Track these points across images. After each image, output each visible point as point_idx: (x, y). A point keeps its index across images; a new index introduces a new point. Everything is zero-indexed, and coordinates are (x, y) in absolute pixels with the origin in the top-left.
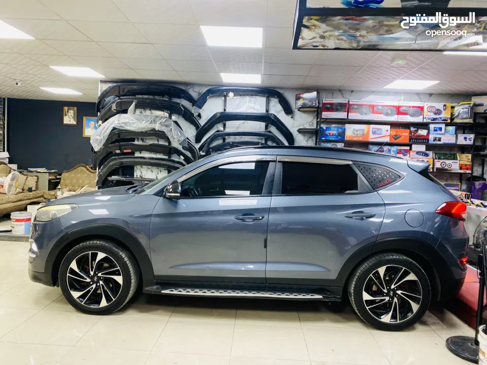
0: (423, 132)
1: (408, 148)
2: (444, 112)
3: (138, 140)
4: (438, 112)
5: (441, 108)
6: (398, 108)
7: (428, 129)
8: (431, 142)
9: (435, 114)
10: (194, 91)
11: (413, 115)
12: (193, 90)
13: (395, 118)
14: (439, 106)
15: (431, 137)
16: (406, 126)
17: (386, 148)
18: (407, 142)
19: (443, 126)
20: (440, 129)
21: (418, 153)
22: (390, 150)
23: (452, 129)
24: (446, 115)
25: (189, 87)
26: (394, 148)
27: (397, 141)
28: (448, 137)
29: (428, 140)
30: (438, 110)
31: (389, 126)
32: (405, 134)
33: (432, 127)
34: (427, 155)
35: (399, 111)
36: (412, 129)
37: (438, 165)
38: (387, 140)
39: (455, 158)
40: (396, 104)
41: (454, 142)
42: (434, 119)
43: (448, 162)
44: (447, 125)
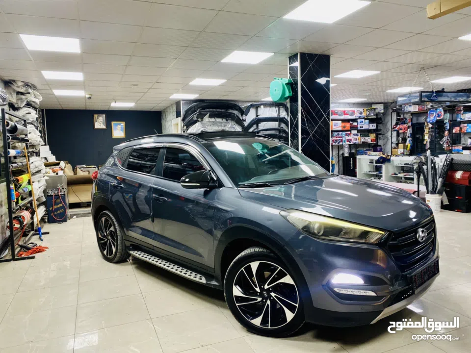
0: (355, 124)
1: (349, 132)
2: (363, 113)
4: (361, 113)
5: (362, 111)
6: (345, 111)
7: (357, 122)
8: (359, 128)
9: (360, 114)
11: (351, 115)
13: (343, 117)
14: (361, 110)
15: (359, 126)
16: (348, 121)
17: (340, 133)
18: (349, 129)
19: (363, 120)
20: (362, 122)
21: (354, 134)
22: (342, 134)
23: (367, 121)
24: (364, 114)
26: (344, 133)
27: (345, 129)
28: (366, 125)
29: (357, 127)
30: (361, 112)
31: (341, 122)
32: (348, 125)
33: (359, 120)
34: (357, 135)
35: (345, 113)
36: (351, 122)
37: (363, 140)
38: (340, 129)
39: (369, 136)
40: (343, 109)
41: (368, 128)
42: (360, 117)
43: (366, 138)
44: (365, 119)
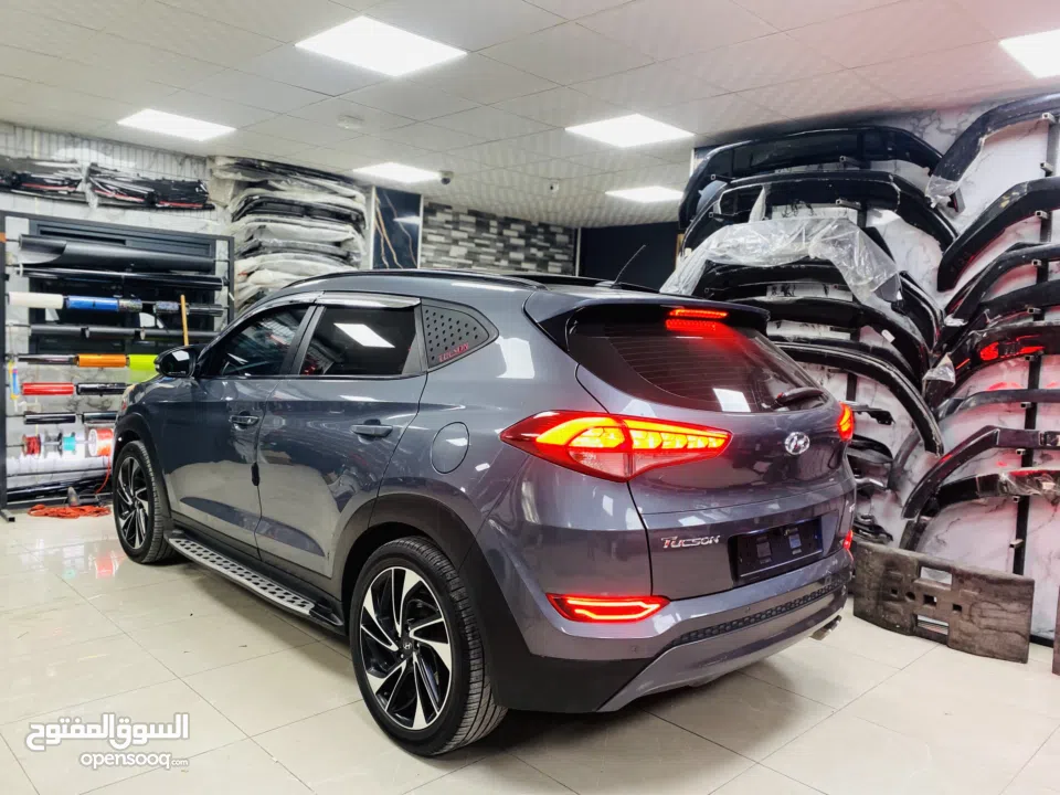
3: (774, 292)
10: (942, 131)
12: (938, 128)
25: (926, 121)
